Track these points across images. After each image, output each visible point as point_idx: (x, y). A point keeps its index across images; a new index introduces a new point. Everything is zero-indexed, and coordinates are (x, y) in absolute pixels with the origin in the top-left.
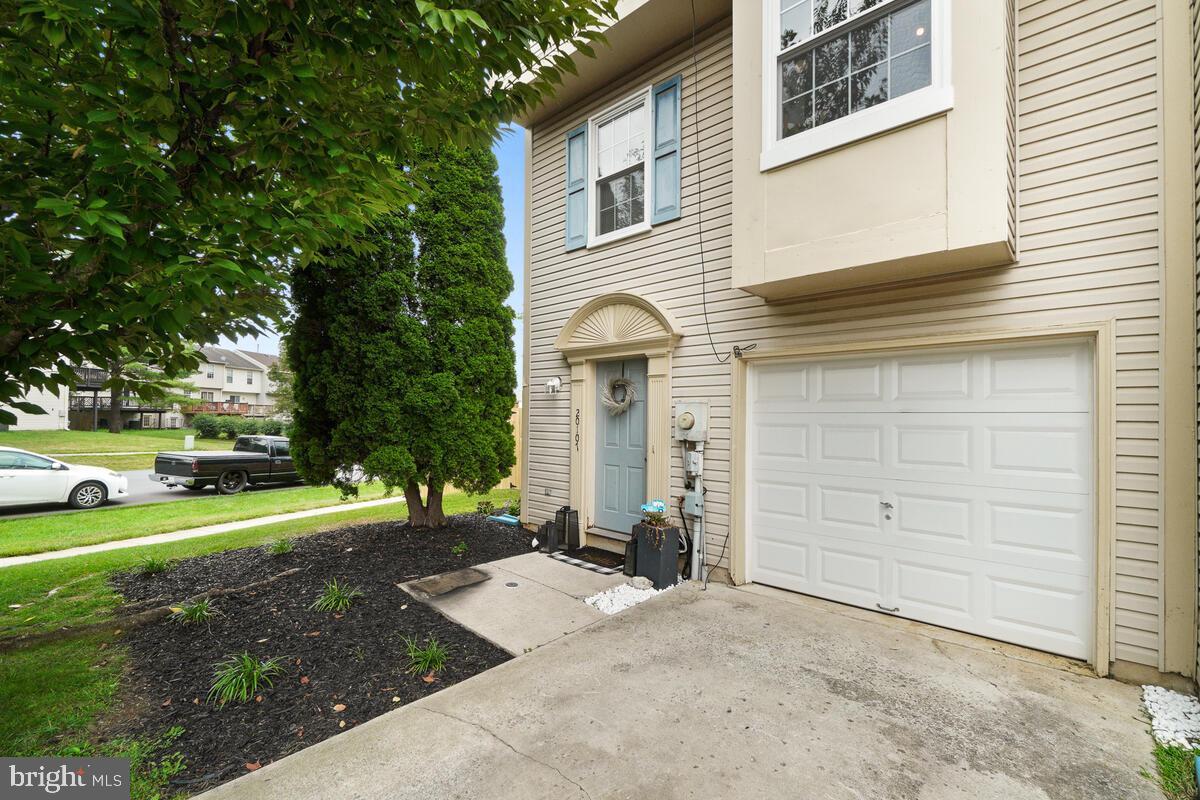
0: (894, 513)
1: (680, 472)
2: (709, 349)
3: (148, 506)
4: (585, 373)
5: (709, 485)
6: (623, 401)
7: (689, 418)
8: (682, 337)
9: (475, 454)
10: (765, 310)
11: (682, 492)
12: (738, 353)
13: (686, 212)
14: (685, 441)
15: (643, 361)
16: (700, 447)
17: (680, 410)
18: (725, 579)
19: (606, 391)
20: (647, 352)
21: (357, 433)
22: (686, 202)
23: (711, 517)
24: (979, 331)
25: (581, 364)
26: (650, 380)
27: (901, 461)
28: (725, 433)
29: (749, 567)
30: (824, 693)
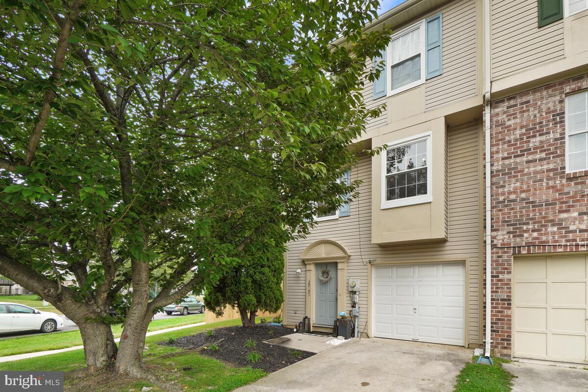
0: (417, 311)
1: (350, 302)
2: (361, 260)
3: (73, 331)
4: (312, 267)
5: (360, 306)
6: (327, 278)
7: (354, 284)
8: (350, 256)
9: (275, 298)
10: (379, 249)
11: (351, 309)
12: (370, 262)
13: (351, 214)
14: (352, 291)
15: (336, 264)
16: (357, 293)
17: (350, 281)
18: (366, 336)
19: (321, 274)
20: (338, 261)
21: (237, 290)
22: (351, 210)
23: (361, 316)
24: (439, 258)
25: (311, 264)
26: (339, 271)
27: (419, 295)
28: (366, 288)
29: (373, 331)
30: (402, 354)
